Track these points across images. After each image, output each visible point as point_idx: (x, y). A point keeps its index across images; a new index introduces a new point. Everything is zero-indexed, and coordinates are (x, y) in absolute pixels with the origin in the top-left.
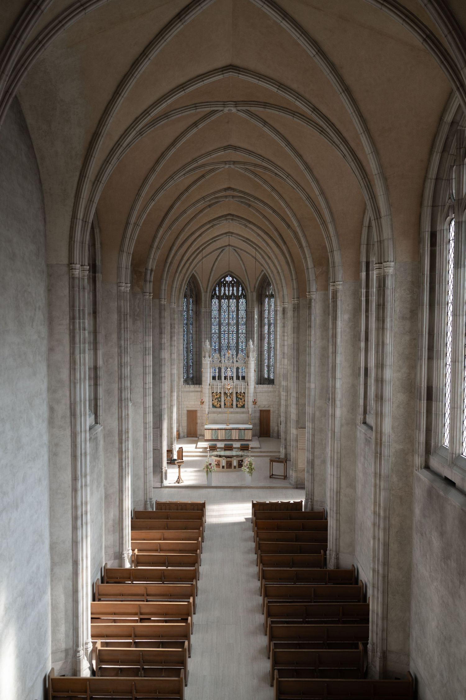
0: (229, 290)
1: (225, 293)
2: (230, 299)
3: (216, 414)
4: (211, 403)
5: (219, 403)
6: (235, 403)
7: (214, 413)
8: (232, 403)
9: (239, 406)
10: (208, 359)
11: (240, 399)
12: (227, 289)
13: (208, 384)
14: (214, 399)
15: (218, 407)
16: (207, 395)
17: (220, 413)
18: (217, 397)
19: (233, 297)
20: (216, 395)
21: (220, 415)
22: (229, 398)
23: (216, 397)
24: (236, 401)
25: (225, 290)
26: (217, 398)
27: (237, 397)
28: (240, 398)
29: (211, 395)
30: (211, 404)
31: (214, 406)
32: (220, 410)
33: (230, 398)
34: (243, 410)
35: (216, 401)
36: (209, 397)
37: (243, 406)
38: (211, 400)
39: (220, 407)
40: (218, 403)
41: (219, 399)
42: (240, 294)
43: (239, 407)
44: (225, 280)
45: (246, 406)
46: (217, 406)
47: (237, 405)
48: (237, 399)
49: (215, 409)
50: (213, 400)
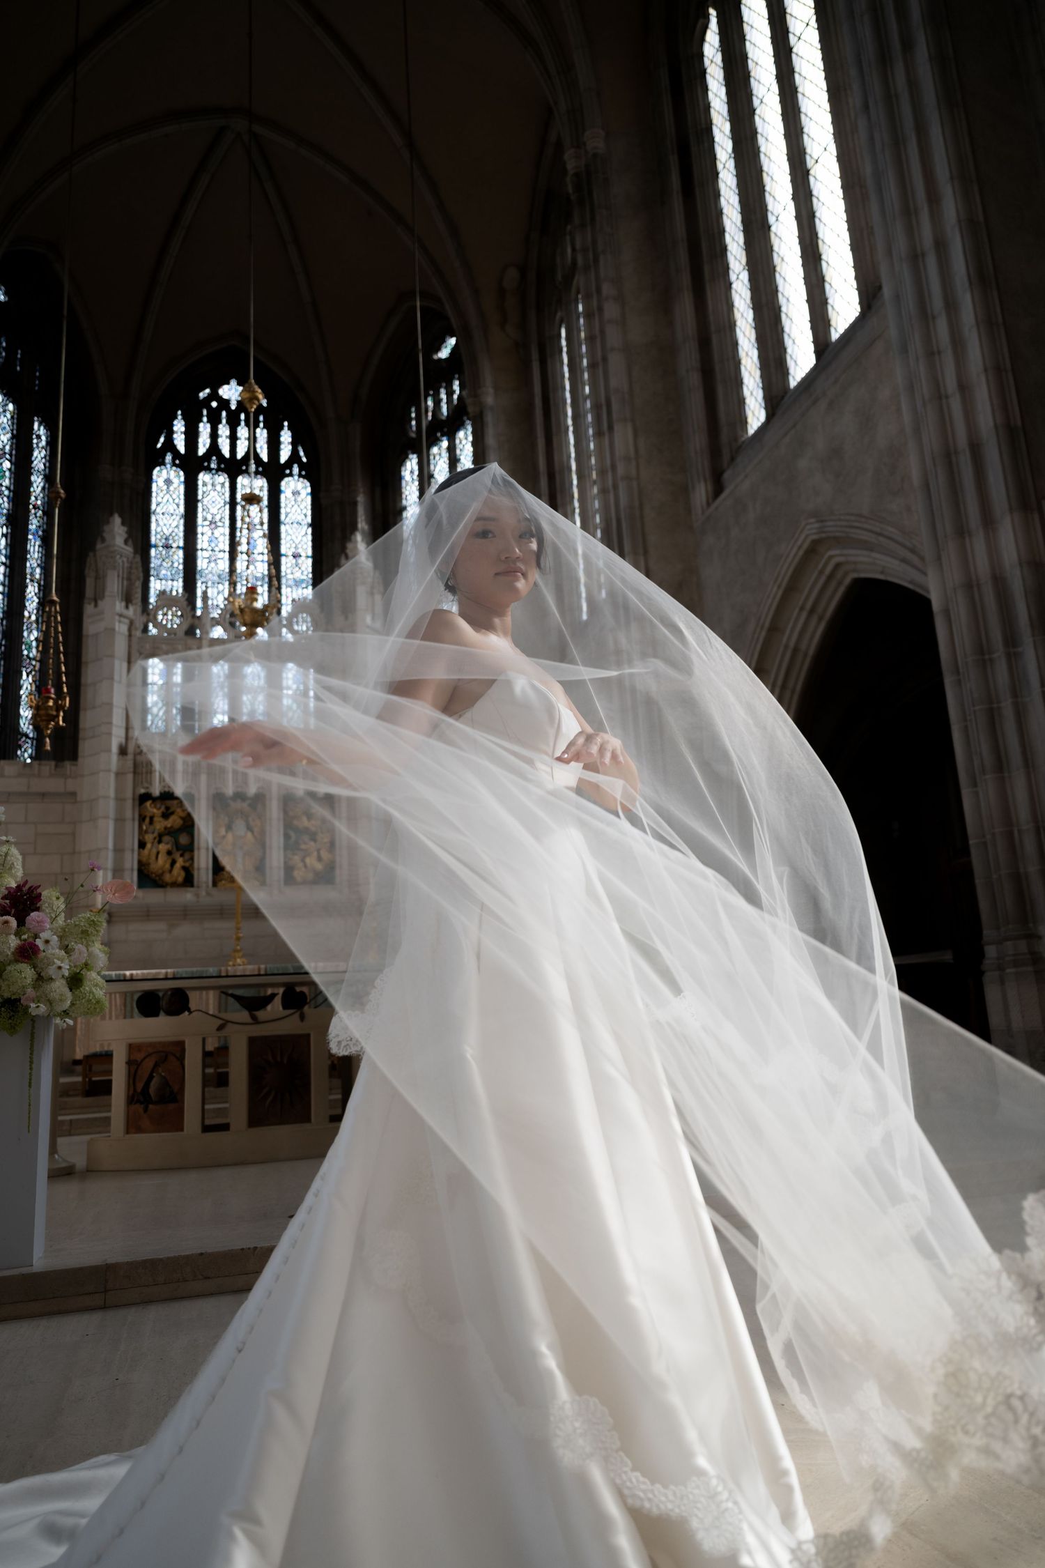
0: (233, 438)
1: (214, 448)
2: (241, 472)
3: (162, 926)
4: (128, 855)
5: (180, 862)
6: (276, 858)
7: (147, 914)
8: (263, 859)
9: (298, 874)
10: (119, 606)
11: (306, 838)
12: (224, 430)
13: (115, 749)
14: (149, 838)
15: (174, 885)
16: (108, 807)
17: (185, 913)
18: (169, 823)
19: (253, 467)
20: (166, 816)
21: (186, 930)
22: (240, 827)
23: (160, 824)
24: (286, 848)
25: (214, 436)
26: (169, 832)
27: (289, 825)
28: (306, 830)
29: (129, 811)
30: (131, 861)
31: (147, 878)
32: (188, 896)
33: (249, 828)
34: (324, 894)
35: (163, 848)
36: (119, 820)
37: (326, 876)
38: (132, 841)
39: (189, 881)
40: (173, 863)
41: (183, 839)
42: (285, 454)
43: (304, 882)
44: (214, 396)
45: (341, 874)
46: (167, 878)
47: (289, 869)
48: (287, 836)
49: (154, 897)
50: (142, 845)
